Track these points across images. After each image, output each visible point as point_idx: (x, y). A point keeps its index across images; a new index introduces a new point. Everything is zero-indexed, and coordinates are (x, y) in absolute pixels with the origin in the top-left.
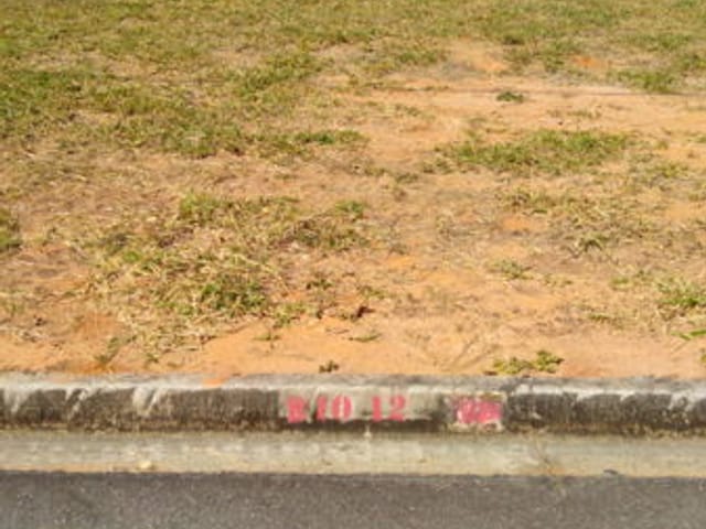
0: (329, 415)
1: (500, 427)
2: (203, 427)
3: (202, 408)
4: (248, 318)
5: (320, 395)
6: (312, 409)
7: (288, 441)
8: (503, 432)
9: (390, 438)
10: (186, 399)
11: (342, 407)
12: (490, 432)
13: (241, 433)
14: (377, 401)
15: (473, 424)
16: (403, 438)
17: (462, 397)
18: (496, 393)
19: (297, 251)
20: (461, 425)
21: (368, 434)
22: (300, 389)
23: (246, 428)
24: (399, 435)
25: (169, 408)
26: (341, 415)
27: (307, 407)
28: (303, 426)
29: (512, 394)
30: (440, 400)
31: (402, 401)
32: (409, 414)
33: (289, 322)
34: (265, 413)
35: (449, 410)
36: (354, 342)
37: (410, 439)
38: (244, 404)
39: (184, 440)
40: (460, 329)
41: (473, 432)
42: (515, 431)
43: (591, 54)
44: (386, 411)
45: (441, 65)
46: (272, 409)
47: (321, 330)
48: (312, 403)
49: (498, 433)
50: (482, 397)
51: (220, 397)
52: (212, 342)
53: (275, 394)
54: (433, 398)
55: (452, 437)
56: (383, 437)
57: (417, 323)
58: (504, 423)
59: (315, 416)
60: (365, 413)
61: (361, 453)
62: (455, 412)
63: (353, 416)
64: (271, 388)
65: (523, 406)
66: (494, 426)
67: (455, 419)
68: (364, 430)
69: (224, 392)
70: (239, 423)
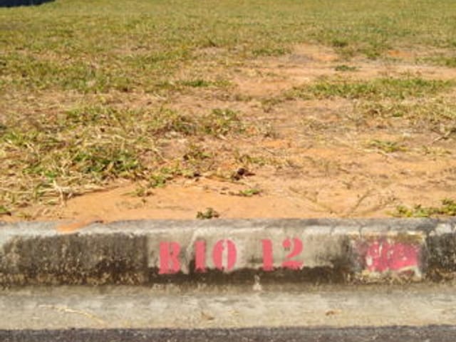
0: (210, 264)
1: (419, 275)
2: (55, 281)
3: (54, 257)
4: (121, 181)
5: (199, 239)
6: (189, 257)
7: (159, 296)
8: (423, 281)
9: (284, 290)
10: (35, 247)
11: (225, 252)
12: (407, 281)
13: (102, 288)
14: (267, 245)
15: (385, 271)
16: (301, 291)
17: (371, 239)
18: (412, 233)
19: (175, 137)
20: (372, 274)
21: (257, 286)
22: (174, 232)
23: (108, 282)
24: (296, 287)
25: (15, 258)
26: (225, 263)
27: (182, 253)
28: (178, 278)
29: (432, 234)
30: (345, 242)
31: (299, 246)
32: (307, 260)
33: (164, 182)
34: (131, 262)
35: (356, 255)
36: (235, 197)
37: (309, 291)
38: (106, 253)
39: (32, 297)
40: (349, 186)
41: (386, 280)
42: (437, 279)
43: (400, 49)
44: (279, 258)
45: (288, 56)
46: (140, 257)
47: (199, 189)
48: (189, 250)
49: (418, 282)
50: (395, 238)
51: (77, 244)
52: (78, 198)
53: (145, 239)
54: (336, 240)
55: (360, 288)
56: (276, 290)
57: (302, 183)
58: (423, 270)
59: (192, 264)
60: (253, 261)
61: (251, 307)
62: (364, 257)
63: (239, 264)
64: (138, 232)
65: (445, 249)
66: (411, 273)
67: (364, 266)
68: (253, 282)
69: (82, 238)
70: (99, 276)
